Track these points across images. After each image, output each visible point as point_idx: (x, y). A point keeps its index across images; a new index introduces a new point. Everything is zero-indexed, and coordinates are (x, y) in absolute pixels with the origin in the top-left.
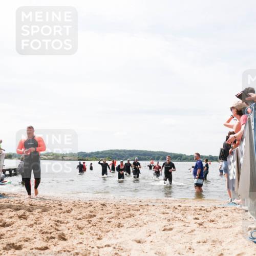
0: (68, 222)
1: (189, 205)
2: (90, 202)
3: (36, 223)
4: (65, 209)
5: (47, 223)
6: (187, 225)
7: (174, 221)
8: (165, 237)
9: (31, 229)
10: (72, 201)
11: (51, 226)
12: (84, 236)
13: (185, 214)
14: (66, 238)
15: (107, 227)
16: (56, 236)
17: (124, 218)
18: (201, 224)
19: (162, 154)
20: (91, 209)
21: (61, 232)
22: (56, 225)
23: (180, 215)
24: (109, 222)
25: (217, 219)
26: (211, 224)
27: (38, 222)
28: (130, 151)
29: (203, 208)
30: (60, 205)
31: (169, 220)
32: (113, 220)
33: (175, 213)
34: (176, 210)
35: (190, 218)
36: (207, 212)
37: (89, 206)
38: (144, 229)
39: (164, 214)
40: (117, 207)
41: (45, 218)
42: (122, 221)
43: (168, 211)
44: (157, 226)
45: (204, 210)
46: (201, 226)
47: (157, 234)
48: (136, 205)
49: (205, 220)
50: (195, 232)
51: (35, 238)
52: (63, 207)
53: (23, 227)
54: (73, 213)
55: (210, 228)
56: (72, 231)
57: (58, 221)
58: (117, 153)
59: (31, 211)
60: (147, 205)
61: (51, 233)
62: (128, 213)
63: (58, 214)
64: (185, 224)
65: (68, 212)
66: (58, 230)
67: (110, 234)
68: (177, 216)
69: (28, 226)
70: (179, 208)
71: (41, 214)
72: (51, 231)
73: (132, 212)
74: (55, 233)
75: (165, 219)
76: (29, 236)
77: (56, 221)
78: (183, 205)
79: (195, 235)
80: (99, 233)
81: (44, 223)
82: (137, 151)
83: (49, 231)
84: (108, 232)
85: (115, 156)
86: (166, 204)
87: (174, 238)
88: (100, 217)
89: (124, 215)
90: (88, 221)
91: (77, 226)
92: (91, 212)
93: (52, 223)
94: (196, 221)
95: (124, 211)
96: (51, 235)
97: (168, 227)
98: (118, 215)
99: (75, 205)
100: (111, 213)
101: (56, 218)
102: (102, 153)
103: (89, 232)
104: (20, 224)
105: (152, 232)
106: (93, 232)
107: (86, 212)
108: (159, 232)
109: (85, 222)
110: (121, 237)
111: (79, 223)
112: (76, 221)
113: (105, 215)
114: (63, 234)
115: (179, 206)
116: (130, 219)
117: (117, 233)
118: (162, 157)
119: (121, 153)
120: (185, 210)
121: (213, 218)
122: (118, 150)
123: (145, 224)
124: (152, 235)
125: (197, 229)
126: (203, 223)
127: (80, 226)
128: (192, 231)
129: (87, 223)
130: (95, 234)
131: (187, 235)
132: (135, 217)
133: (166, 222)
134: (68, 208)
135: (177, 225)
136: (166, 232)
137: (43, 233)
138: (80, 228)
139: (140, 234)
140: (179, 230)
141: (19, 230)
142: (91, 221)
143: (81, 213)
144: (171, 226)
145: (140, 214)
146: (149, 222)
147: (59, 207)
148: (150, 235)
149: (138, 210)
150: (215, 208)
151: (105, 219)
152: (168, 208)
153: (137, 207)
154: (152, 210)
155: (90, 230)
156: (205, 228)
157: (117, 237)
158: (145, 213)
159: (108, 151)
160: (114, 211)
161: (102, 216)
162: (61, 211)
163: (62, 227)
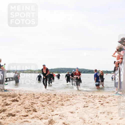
0: (37, 103)
1: (96, 95)
2: (48, 93)
3: (22, 104)
4: (36, 97)
5: (28, 103)
6: (95, 104)
7: (89, 103)
8: (84, 111)
9: (20, 107)
10: (40, 93)
11: (29, 105)
12: (45, 110)
13: (95, 99)
14: (36, 111)
15: (56, 105)
16: (32, 110)
17: (64, 101)
18: (102, 104)
19: (83, 70)
20: (49, 97)
21: (34, 108)
22: (32, 104)
23: (92, 100)
24: (57, 103)
25: (110, 102)
26: (107, 104)
27: (23, 103)
28: (67, 68)
29: (103, 96)
30: (34, 95)
31: (86, 102)
32: (59, 102)
33: (90, 99)
34: (90, 97)
35: (97, 101)
36: (105, 98)
37: (48, 96)
38: (74, 106)
39: (84, 99)
40: (62, 96)
41: (26, 101)
42: (64, 103)
43: (86, 98)
44: (81, 105)
45: (104, 97)
46: (102, 105)
47: (80, 109)
48: (71, 95)
49: (104, 102)
50: (99, 108)
51: (22, 111)
52: (35, 96)
53: (16, 106)
54: (40, 99)
55: (106, 106)
56: (39, 107)
57: (33, 103)
58: (61, 69)
59: (20, 98)
60: (76, 95)
61: (29, 108)
62: (67, 99)
63: (33, 99)
64: (94, 104)
65: (38, 98)
66: (33, 107)
67: (58, 109)
68: (90, 100)
69: (18, 105)
70: (91, 96)
71: (24, 99)
72: (30, 107)
73: (69, 98)
74: (31, 108)
75: (85, 101)
76: (18, 110)
77: (32, 103)
78: (93, 95)
79: (99, 109)
80: (53, 108)
81: (26, 104)
82: (71, 68)
83: (28, 107)
84: (57, 108)
85: (60, 71)
86: (85, 94)
87: (89, 111)
88: (53, 101)
89: (65, 100)
90: (47, 102)
91: (42, 105)
92: (48, 98)
93: (30, 104)
94: (100, 102)
95: (64, 98)
96: (29, 109)
97: (86, 106)
98: (62, 100)
99: (41, 95)
100: (58, 99)
101: (32, 101)
102: (54, 69)
103: (48, 108)
104: (14, 104)
105: (78, 108)
106: (49, 108)
107: (46, 99)
108: (82, 108)
109: (45, 103)
110: (63, 111)
111: (43, 104)
112: (41, 102)
113: (56, 100)
114: (35, 109)
115: (92, 95)
116: (67, 102)
117: (61, 109)
118: (83, 71)
119: (63, 69)
120: (95, 97)
121: (108, 101)
122: (61, 68)
123: (75, 104)
124: (78, 110)
125: (100, 106)
126: (103, 103)
127: (43, 105)
128: (98, 107)
129: (47, 104)
130: (50, 109)
131: (95, 109)
132: (70, 101)
133: (85, 103)
134: (38, 97)
135: (90, 105)
136: (85, 108)
137: (25, 109)
138: (43, 106)
139: (72, 109)
140: (91, 107)
141: (14, 107)
142: (49, 103)
143: (44, 99)
144: (87, 105)
145: (72, 99)
146: (77, 103)
147: (33, 96)
148: (77, 110)
149: (72, 97)
150: (109, 96)
151: (56, 102)
152: (86, 96)
153: (71, 96)
154: (78, 97)
155: (48, 107)
156: (104, 106)
157: (61, 110)
158: (75, 99)
159: (57, 68)
160: (60, 98)
161: (54, 100)
162: (34, 98)
163: (35, 106)
